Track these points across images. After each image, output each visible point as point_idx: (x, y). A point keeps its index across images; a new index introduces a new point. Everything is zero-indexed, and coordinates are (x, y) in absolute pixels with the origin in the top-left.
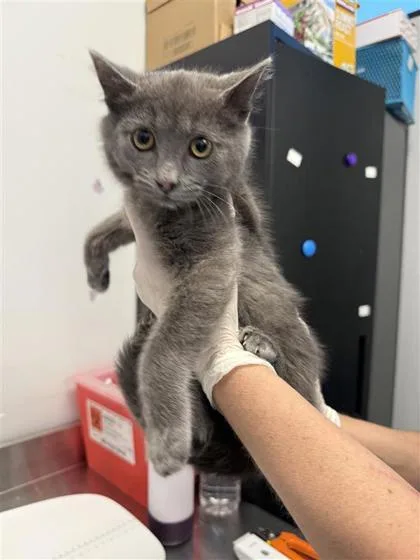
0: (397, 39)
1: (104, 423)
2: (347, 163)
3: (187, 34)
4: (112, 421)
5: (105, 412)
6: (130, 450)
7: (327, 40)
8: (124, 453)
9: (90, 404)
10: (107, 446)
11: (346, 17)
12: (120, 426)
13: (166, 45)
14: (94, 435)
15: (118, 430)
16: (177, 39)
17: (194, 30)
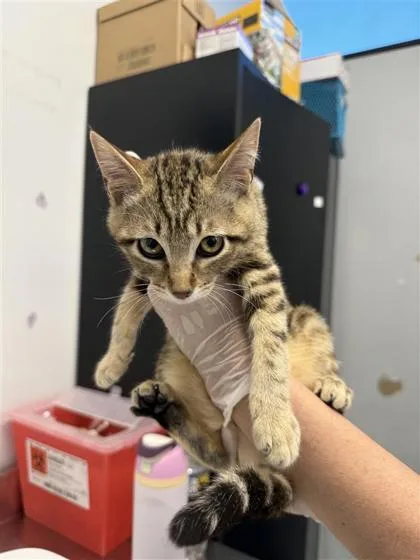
0: (334, 80)
1: (50, 465)
2: (299, 192)
3: (146, 49)
4: (61, 462)
5: (50, 452)
6: (83, 493)
7: (277, 73)
8: (75, 498)
9: (30, 443)
10: (51, 490)
11: (292, 53)
12: (71, 467)
13: (121, 58)
14: (35, 478)
15: (68, 472)
16: (134, 52)
17: (153, 46)
